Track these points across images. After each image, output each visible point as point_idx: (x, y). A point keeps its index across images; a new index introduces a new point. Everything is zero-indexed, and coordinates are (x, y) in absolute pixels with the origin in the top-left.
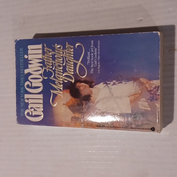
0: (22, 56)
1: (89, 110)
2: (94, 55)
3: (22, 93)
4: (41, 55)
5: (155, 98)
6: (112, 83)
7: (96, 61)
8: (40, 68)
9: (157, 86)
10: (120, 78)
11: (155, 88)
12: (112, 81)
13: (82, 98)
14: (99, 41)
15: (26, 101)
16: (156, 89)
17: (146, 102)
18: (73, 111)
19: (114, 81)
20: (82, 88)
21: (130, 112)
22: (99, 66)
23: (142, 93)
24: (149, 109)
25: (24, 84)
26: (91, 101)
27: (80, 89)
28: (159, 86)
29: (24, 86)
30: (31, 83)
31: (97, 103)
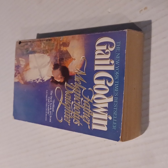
1: (55, 55)
2: (49, 108)
3: (117, 71)
6: (39, 81)
7: (49, 102)
8: (95, 101)
12: (39, 82)
13: (60, 67)
14: (46, 120)
15: (113, 62)
17: (21, 65)
18: (67, 52)
19: (37, 82)
20: (60, 76)
21: (30, 55)
22: (47, 97)
23: (23, 72)
24: (20, 59)
25: (114, 83)
26: (53, 64)
27: (61, 76)
29: (115, 81)
30: (106, 85)
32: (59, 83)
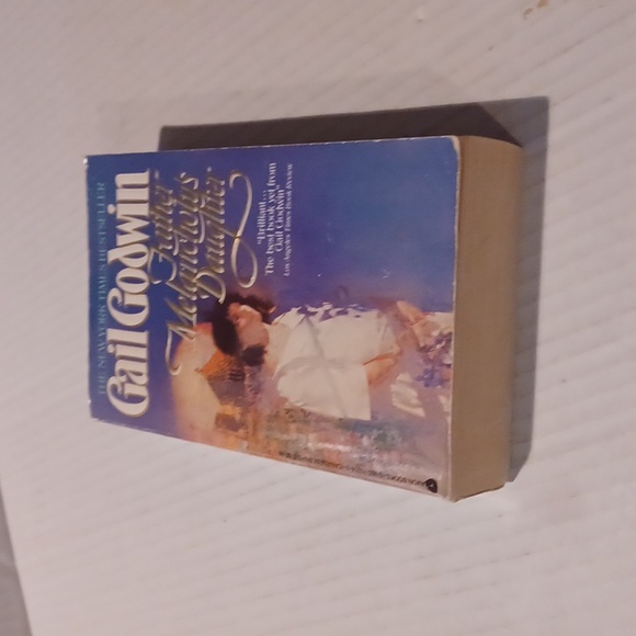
0: (101, 208)
1: (259, 396)
2: (276, 212)
3: (102, 325)
4: (146, 205)
5: (437, 375)
6: (321, 311)
7: (279, 234)
8: (142, 248)
9: (446, 332)
10: (342, 296)
11: (439, 342)
12: (321, 306)
13: (241, 354)
14: (290, 167)
15: (111, 349)
16: (443, 344)
19: (327, 306)
20: (242, 322)
21: (366, 416)
22: (289, 252)
23: (401, 353)
24: (420, 412)
25: (106, 295)
27: (238, 324)
28: (450, 333)
29: (105, 302)
30: (123, 292)
31: (281, 374)
32: (243, 302)
